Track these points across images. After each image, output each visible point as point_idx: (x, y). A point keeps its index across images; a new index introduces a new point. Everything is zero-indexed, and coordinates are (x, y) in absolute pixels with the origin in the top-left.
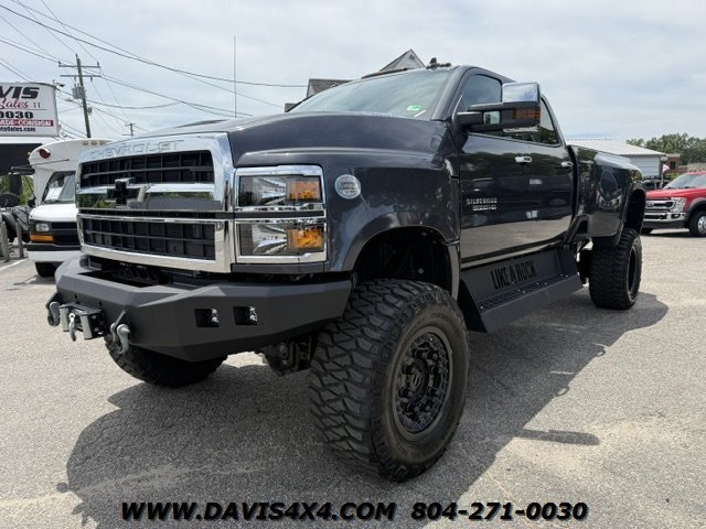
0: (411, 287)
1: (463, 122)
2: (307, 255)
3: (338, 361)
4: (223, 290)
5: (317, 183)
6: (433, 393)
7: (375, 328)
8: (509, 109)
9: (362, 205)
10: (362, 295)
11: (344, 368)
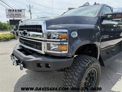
0: (88, 59)
1: (102, 17)
2: (63, 51)
3: (70, 76)
4: (42, 59)
5: (66, 34)
6: (92, 83)
7: (79, 70)
8: (114, 14)
9: (79, 40)
10: (76, 59)
11: (71, 79)
